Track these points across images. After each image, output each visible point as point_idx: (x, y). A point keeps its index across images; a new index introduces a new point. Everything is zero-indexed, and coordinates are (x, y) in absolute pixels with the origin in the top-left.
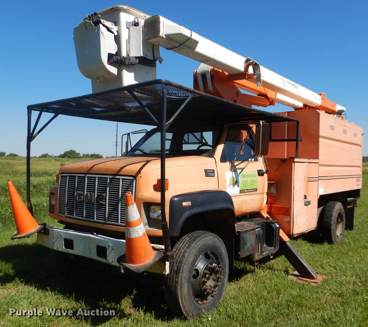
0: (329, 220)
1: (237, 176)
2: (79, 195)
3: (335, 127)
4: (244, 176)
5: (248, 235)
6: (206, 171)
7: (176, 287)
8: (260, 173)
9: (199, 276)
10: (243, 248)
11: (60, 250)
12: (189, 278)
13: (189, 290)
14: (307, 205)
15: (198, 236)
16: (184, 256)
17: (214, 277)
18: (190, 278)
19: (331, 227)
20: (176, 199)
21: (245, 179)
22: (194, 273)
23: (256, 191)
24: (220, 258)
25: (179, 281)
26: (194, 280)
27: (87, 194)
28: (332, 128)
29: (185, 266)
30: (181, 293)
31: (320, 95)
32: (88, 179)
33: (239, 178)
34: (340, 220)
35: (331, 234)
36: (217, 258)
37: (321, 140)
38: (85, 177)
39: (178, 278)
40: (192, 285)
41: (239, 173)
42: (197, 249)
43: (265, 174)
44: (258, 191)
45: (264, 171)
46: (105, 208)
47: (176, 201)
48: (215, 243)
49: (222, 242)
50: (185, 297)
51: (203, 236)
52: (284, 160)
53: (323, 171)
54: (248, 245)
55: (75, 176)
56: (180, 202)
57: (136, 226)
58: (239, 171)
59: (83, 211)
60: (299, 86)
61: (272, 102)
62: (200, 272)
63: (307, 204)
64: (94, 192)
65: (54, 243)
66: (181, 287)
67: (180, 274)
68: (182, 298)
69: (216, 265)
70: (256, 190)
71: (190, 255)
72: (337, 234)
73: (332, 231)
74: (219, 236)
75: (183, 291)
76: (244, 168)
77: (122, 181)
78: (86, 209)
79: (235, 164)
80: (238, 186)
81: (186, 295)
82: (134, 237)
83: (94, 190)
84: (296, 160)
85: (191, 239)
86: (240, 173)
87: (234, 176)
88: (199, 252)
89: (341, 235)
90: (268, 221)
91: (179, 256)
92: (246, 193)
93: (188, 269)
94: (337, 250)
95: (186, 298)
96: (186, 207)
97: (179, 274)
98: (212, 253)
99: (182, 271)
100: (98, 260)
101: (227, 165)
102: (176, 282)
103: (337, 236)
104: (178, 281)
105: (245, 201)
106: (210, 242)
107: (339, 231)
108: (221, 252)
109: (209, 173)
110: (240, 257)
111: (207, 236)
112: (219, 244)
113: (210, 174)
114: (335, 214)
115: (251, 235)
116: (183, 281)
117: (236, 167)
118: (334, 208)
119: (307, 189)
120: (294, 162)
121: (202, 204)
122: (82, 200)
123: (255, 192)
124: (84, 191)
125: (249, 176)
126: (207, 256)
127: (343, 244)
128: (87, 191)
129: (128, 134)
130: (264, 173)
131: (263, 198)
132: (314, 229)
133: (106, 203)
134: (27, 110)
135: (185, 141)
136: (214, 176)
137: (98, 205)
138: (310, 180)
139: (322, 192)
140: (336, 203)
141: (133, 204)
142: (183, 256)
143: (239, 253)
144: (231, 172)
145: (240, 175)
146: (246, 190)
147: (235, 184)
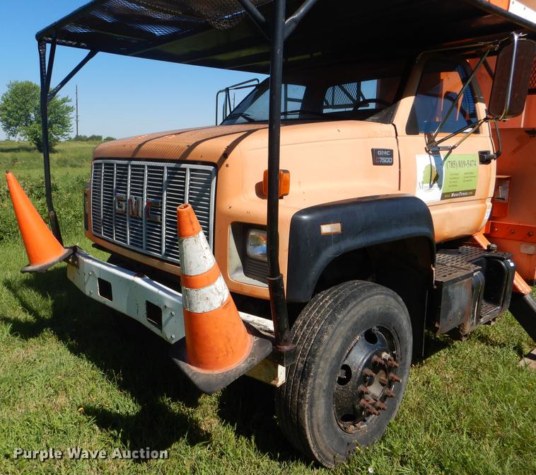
1: (440, 164)
2: (120, 200)
4: (453, 164)
5: (457, 288)
6: (374, 152)
7: (300, 406)
8: (484, 158)
9: (352, 379)
11: (93, 296)
12: (330, 386)
13: (328, 409)
15: (354, 297)
16: (320, 341)
17: (383, 378)
18: (333, 386)
20: (305, 217)
21: (454, 170)
22: (341, 374)
23: (473, 194)
24: (396, 337)
25: (308, 396)
26: (341, 387)
27: (131, 200)
29: (322, 364)
30: (311, 417)
32: (132, 170)
33: (444, 168)
36: (390, 337)
38: (127, 166)
39: (304, 388)
40: (336, 398)
41: (443, 158)
42: (350, 324)
43: (493, 161)
44: (477, 196)
45: (492, 153)
46: (161, 228)
47: (306, 222)
48: (389, 308)
49: (403, 304)
50: (318, 427)
51: (363, 296)
52: (532, 132)
54: (456, 307)
55: (113, 165)
56: (316, 225)
57: (203, 286)
58: (443, 154)
59: (126, 231)
62: (353, 371)
64: (142, 196)
65: (85, 284)
66: (311, 406)
67: (310, 381)
68: (312, 428)
69: (389, 356)
70: (473, 192)
71: (334, 338)
74: (398, 294)
75: (315, 415)
76: (454, 147)
77: (191, 175)
78: (130, 229)
79: (437, 139)
80: (440, 186)
81: (321, 423)
82: (199, 311)
83: (142, 191)
85: (336, 301)
86: (445, 159)
87: (434, 164)
88: (354, 330)
90: (493, 254)
91: (309, 340)
92: (454, 200)
93: (327, 369)
95: (322, 428)
96: (328, 236)
97: (307, 380)
98: (381, 329)
99: (315, 374)
100: (149, 327)
101: (421, 139)
102: (302, 396)
104: (305, 393)
106: (378, 307)
108: (400, 325)
109: (381, 157)
111: (372, 296)
112: (396, 310)
113: (383, 160)
115: (463, 288)
116: (316, 393)
117: (439, 145)
121: (367, 228)
122: (124, 208)
123: (472, 198)
124: (126, 193)
125: (462, 164)
126: (370, 337)
128: (131, 194)
129: (227, 90)
130: (493, 158)
131: (485, 209)
133: (161, 220)
134: (37, 42)
135: (327, 102)
136: (391, 164)
137: (149, 221)
141: (195, 233)
142: (318, 341)
143: (437, 325)
144: (428, 155)
145: (445, 162)
146: (455, 193)
147: (434, 183)
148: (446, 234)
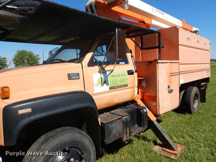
0: (189, 99)
1: (106, 77)
3: (191, 39)
4: (113, 76)
5: (114, 125)
8: (130, 73)
10: (109, 136)
14: (170, 93)
19: (190, 103)
21: (114, 78)
28: (189, 39)
31: (182, 21)
33: (108, 78)
34: (196, 98)
35: (190, 108)
37: (180, 47)
41: (108, 74)
43: (135, 73)
44: (129, 86)
45: (134, 70)
48: (75, 138)
52: (150, 62)
53: (182, 68)
54: (115, 132)
60: (165, 14)
61: (148, 26)
63: (171, 91)
70: (127, 85)
72: (195, 107)
73: (191, 106)
80: (108, 85)
84: (159, 61)
86: (109, 75)
87: (103, 77)
89: (197, 107)
92: (116, 89)
94: (194, 119)
103: (195, 108)
105: (116, 95)
106: (67, 139)
107: (196, 105)
109: (72, 77)
110: (106, 144)
111: (65, 134)
112: (80, 138)
113: (74, 77)
114: (193, 95)
117: (105, 70)
118: (192, 91)
119: (170, 81)
120: (158, 63)
123: (126, 87)
125: (118, 76)
127: (199, 113)
129: (50, 51)
132: (177, 107)
136: (79, 79)
138: (172, 75)
139: (182, 82)
140: (193, 88)
143: (105, 141)
144: (100, 74)
145: (109, 76)
146: (117, 86)
147: (104, 83)
148: (116, 102)
